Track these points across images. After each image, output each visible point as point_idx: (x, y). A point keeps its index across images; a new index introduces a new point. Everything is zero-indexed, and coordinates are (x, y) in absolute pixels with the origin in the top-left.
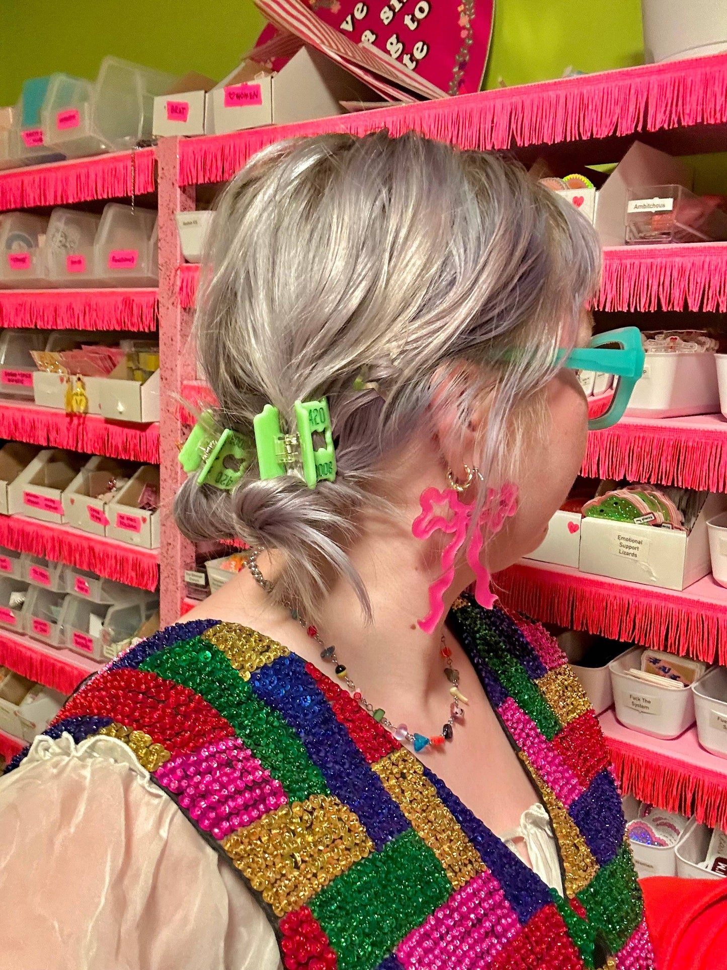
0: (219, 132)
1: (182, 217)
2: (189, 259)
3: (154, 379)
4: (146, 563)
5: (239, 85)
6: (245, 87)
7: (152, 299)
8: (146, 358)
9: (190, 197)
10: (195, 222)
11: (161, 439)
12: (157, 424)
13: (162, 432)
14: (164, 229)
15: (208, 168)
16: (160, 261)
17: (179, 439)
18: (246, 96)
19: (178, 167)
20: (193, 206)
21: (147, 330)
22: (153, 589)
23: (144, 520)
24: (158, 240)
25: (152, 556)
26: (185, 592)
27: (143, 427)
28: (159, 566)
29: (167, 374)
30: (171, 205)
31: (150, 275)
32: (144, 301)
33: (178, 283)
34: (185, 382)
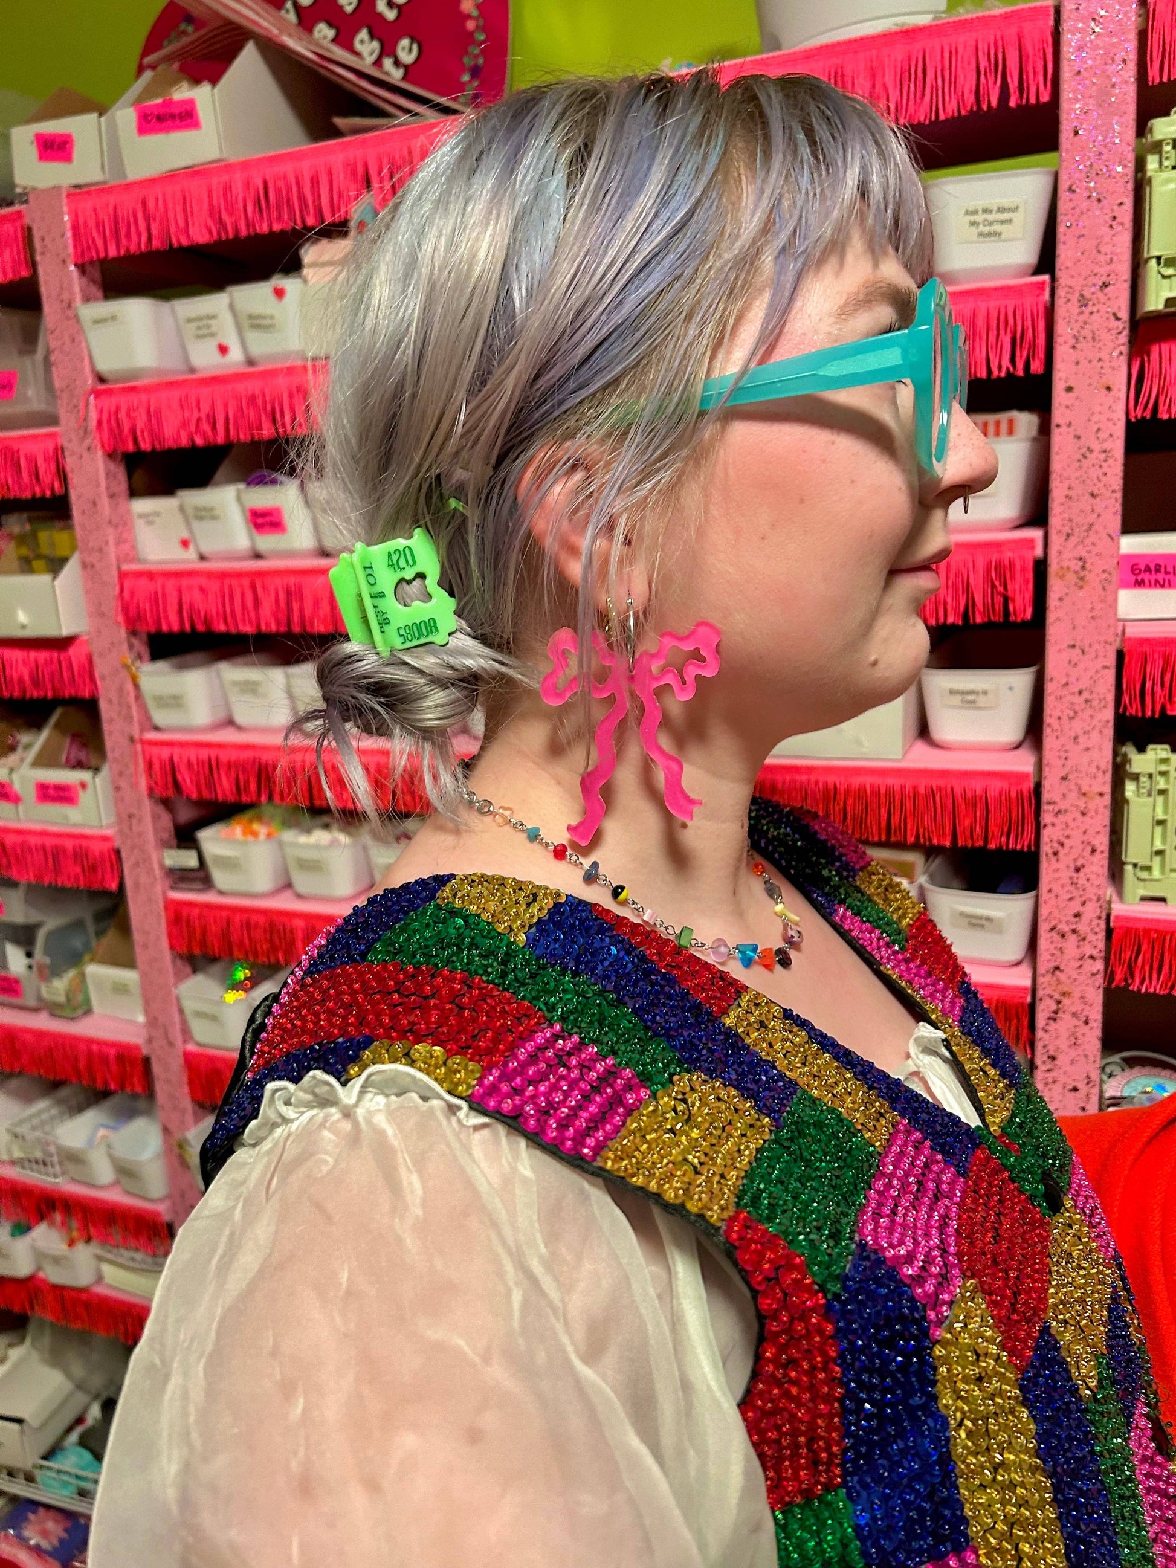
0: (134, 173)
1: (93, 311)
2: (106, 375)
3: (71, 570)
4: (97, 848)
5: (159, 101)
6: (168, 103)
7: (51, 447)
8: (51, 538)
9: (93, 281)
10: (113, 318)
11: (96, 660)
12: (85, 638)
13: (96, 648)
14: (57, 332)
15: (123, 232)
16: (57, 384)
17: (127, 655)
18: (173, 116)
19: (69, 234)
20: (100, 294)
21: (48, 494)
22: (114, 886)
23: (83, 786)
24: (48, 353)
25: (105, 839)
26: (167, 883)
27: (63, 644)
28: (118, 852)
29: (94, 558)
30: (65, 296)
31: (42, 407)
32: (37, 449)
33: (93, 416)
34: (125, 567)
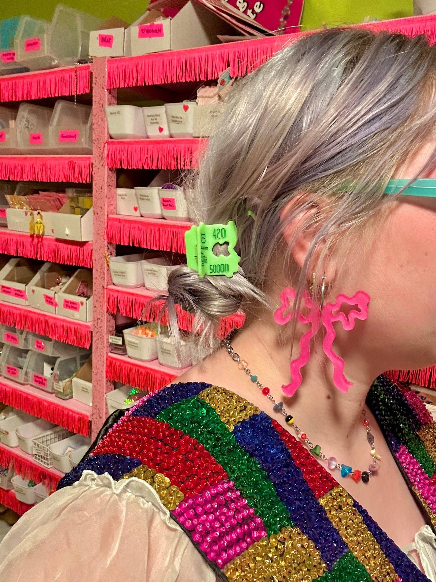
0: (134, 54)
1: (109, 109)
2: (113, 136)
3: (89, 214)
4: (83, 330)
5: (149, 24)
6: (152, 25)
7: (88, 162)
8: (84, 200)
9: (113, 97)
10: (118, 113)
11: (94, 252)
12: (91, 242)
13: (94, 247)
14: (97, 117)
15: (127, 77)
16: (94, 138)
17: (106, 252)
18: (153, 31)
19: (106, 77)
20: (116, 102)
21: (84, 182)
22: (88, 348)
23: (82, 304)
24: (92, 124)
25: (87, 327)
26: (109, 349)
27: (82, 244)
28: (92, 332)
29: (98, 211)
30: (101, 102)
31: (87, 146)
32: (82, 163)
33: (106, 152)
34: (110, 216)
